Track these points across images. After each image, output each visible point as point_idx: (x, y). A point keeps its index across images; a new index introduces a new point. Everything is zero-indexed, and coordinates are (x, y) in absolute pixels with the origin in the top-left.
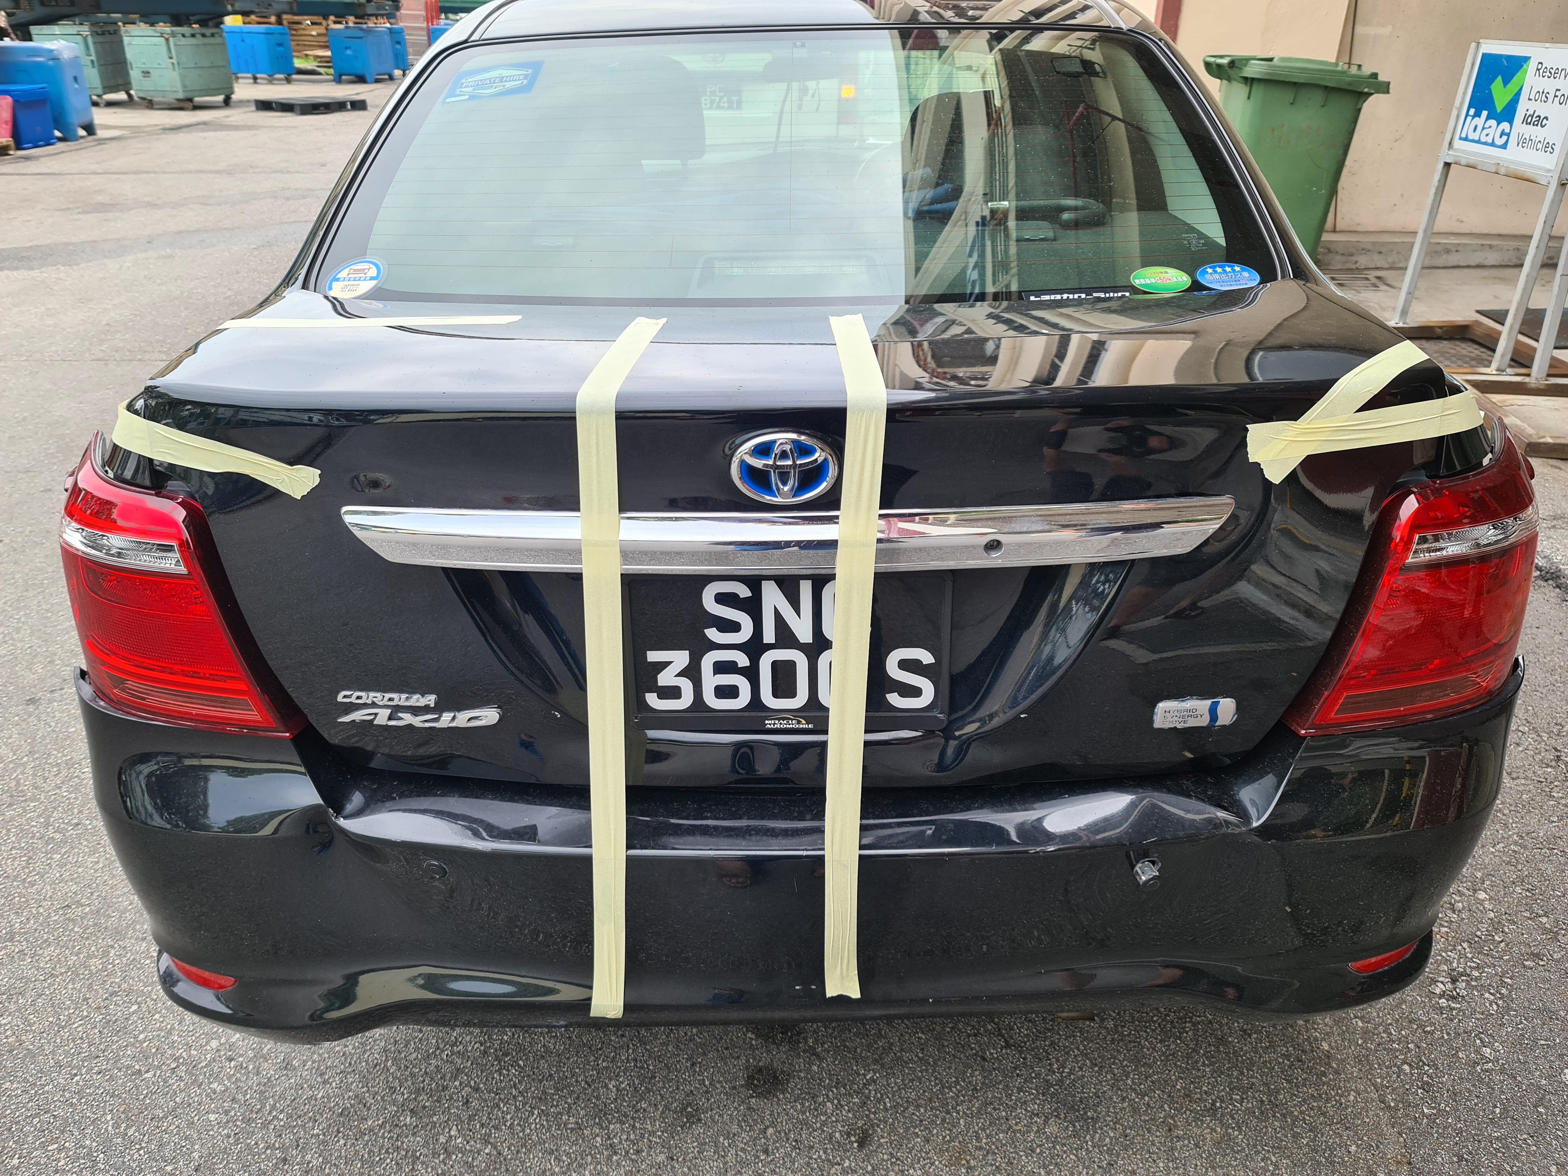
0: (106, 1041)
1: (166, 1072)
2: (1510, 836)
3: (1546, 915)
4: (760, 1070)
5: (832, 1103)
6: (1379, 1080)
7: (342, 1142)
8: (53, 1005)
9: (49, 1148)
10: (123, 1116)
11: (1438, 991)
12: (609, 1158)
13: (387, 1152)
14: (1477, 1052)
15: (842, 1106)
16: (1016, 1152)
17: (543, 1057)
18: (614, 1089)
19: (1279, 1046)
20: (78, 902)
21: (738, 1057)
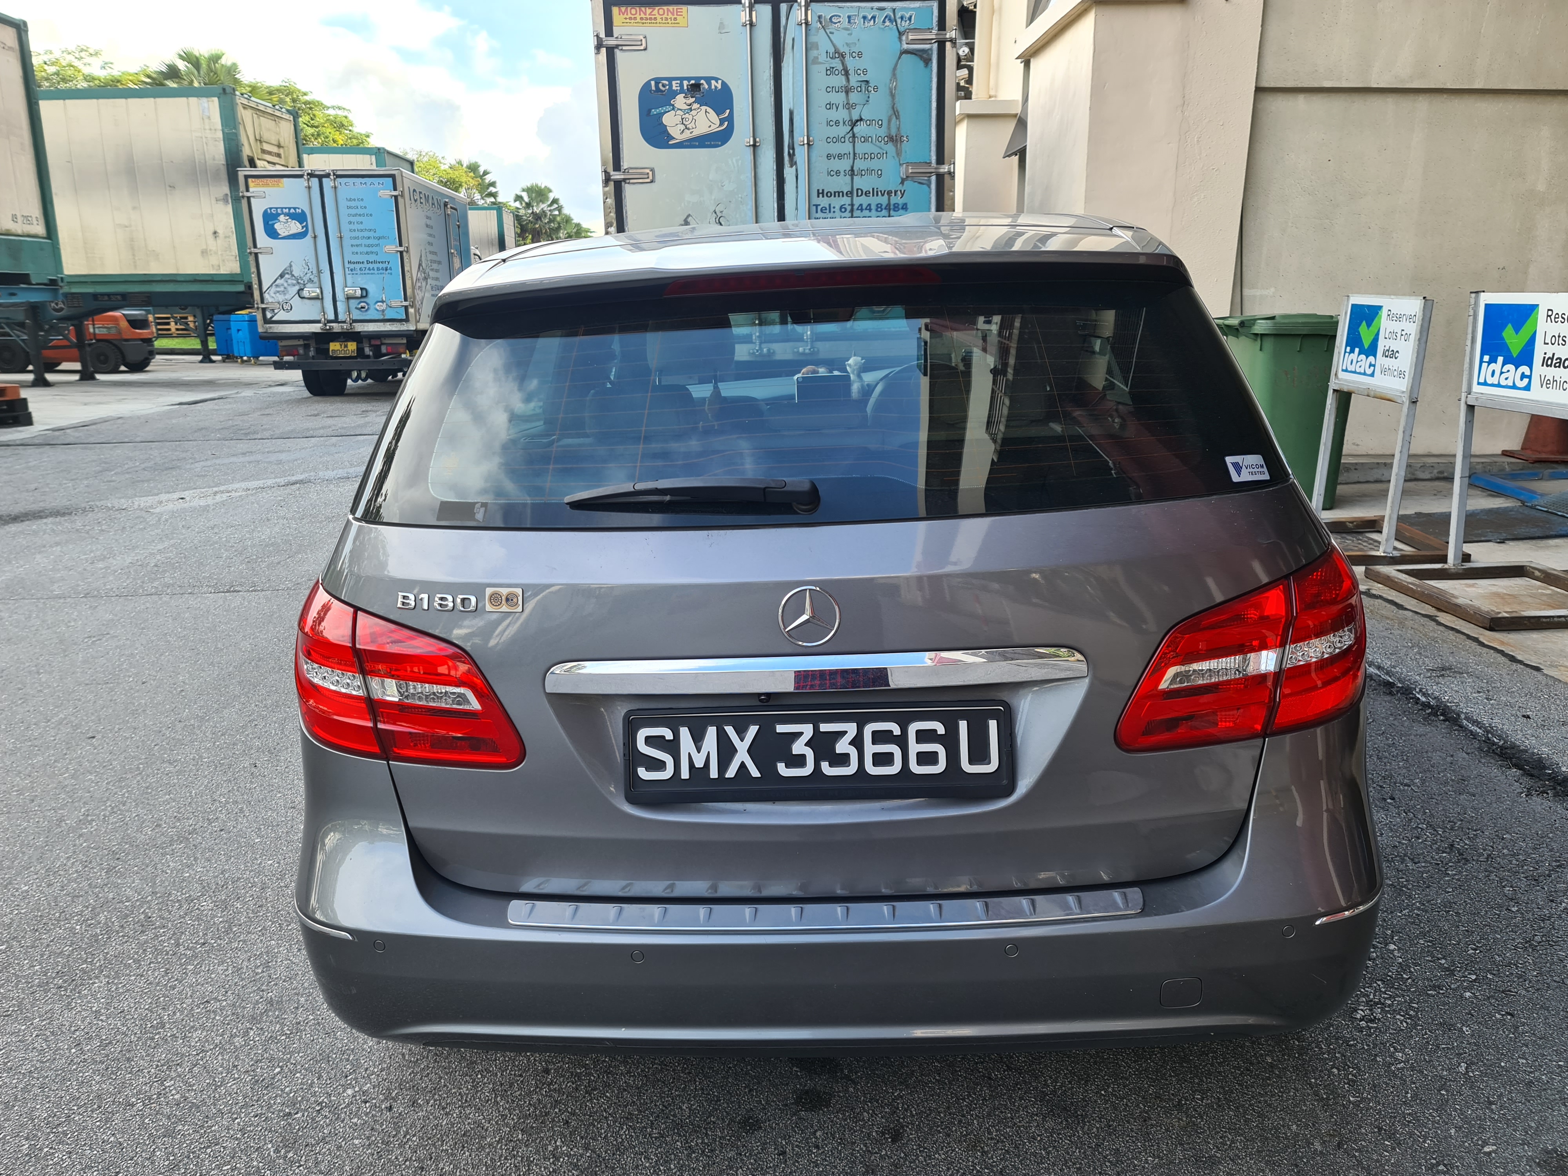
0: (257, 1094)
1: (312, 1113)
2: (1414, 904)
3: (1444, 958)
4: (807, 1092)
5: (868, 1113)
6: (1313, 1080)
7: (467, 1153)
8: (208, 1071)
9: (224, 1168)
10: (281, 1145)
11: (1358, 1016)
12: (689, 1155)
13: (506, 1158)
14: (1392, 1056)
15: (876, 1115)
17: (625, 1090)
18: (687, 1110)
19: (1231, 1061)
20: (215, 998)
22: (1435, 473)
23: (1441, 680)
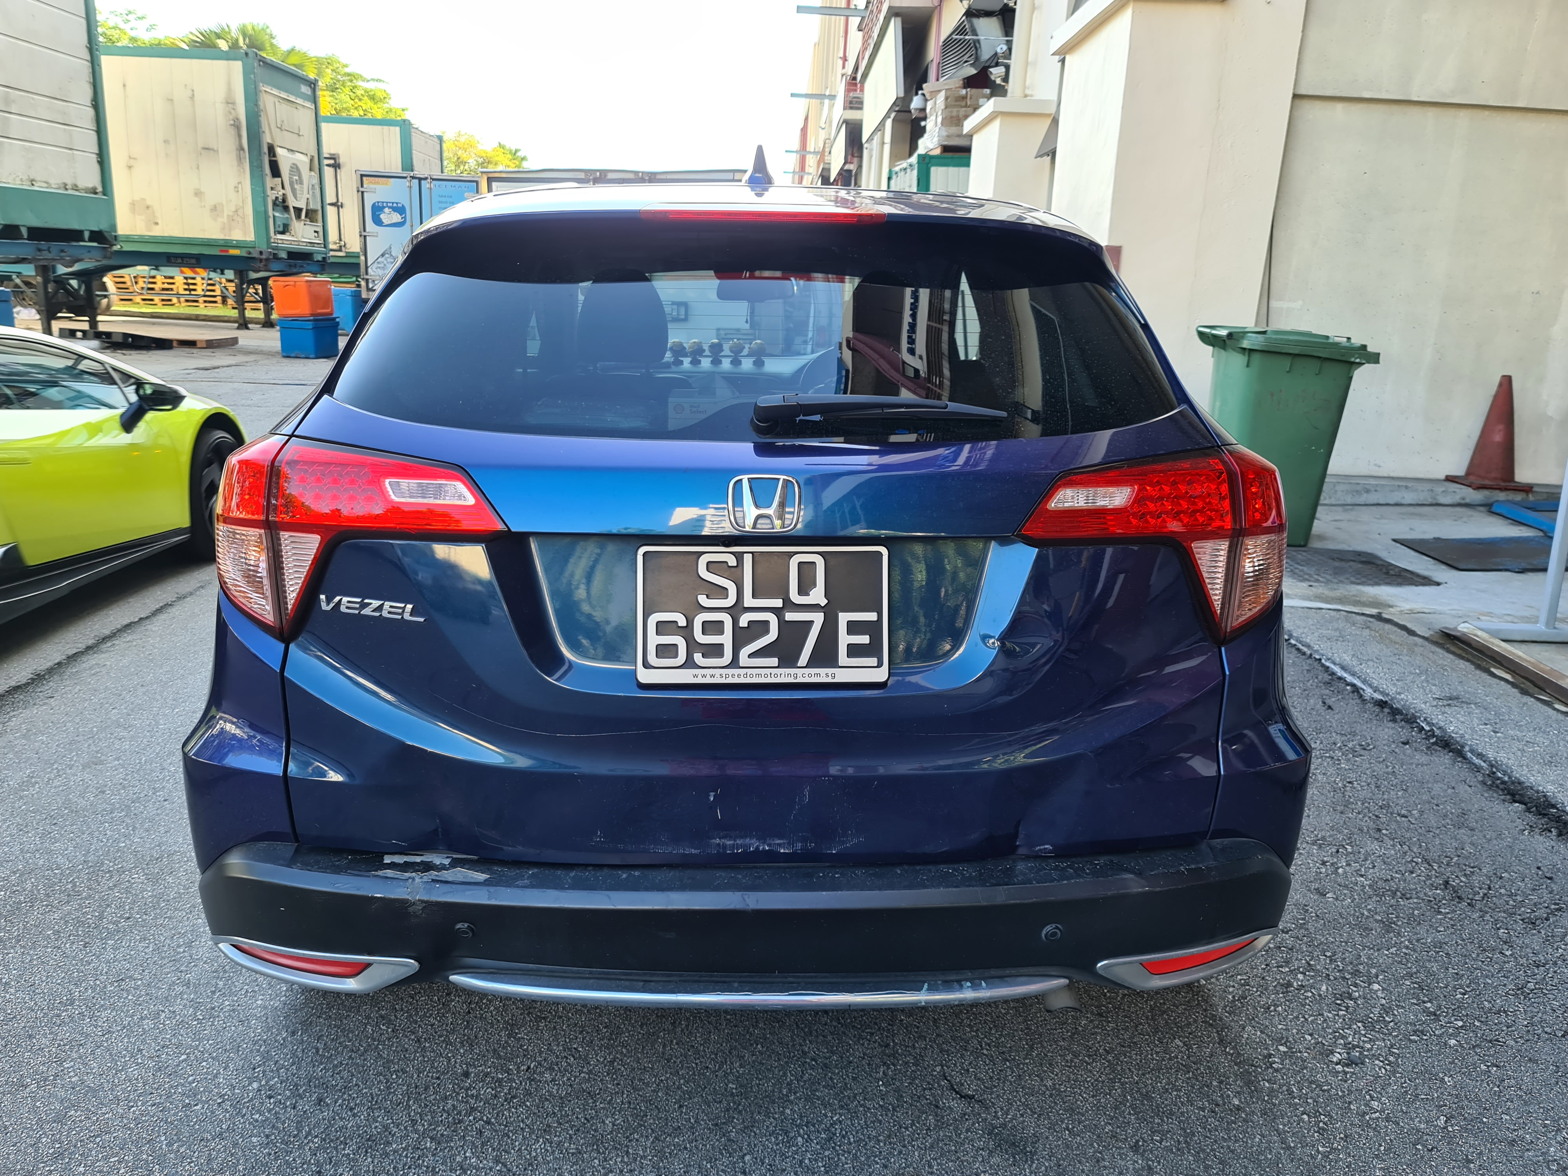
3: (1430, 1001)
6: (1281, 1127)
7: (369, 1160)
8: (111, 1054)
10: (175, 1138)
11: (1335, 1060)
14: (1367, 1105)
18: (610, 1124)
21: (720, 1102)
22: (1457, 499)
23: (1447, 709)
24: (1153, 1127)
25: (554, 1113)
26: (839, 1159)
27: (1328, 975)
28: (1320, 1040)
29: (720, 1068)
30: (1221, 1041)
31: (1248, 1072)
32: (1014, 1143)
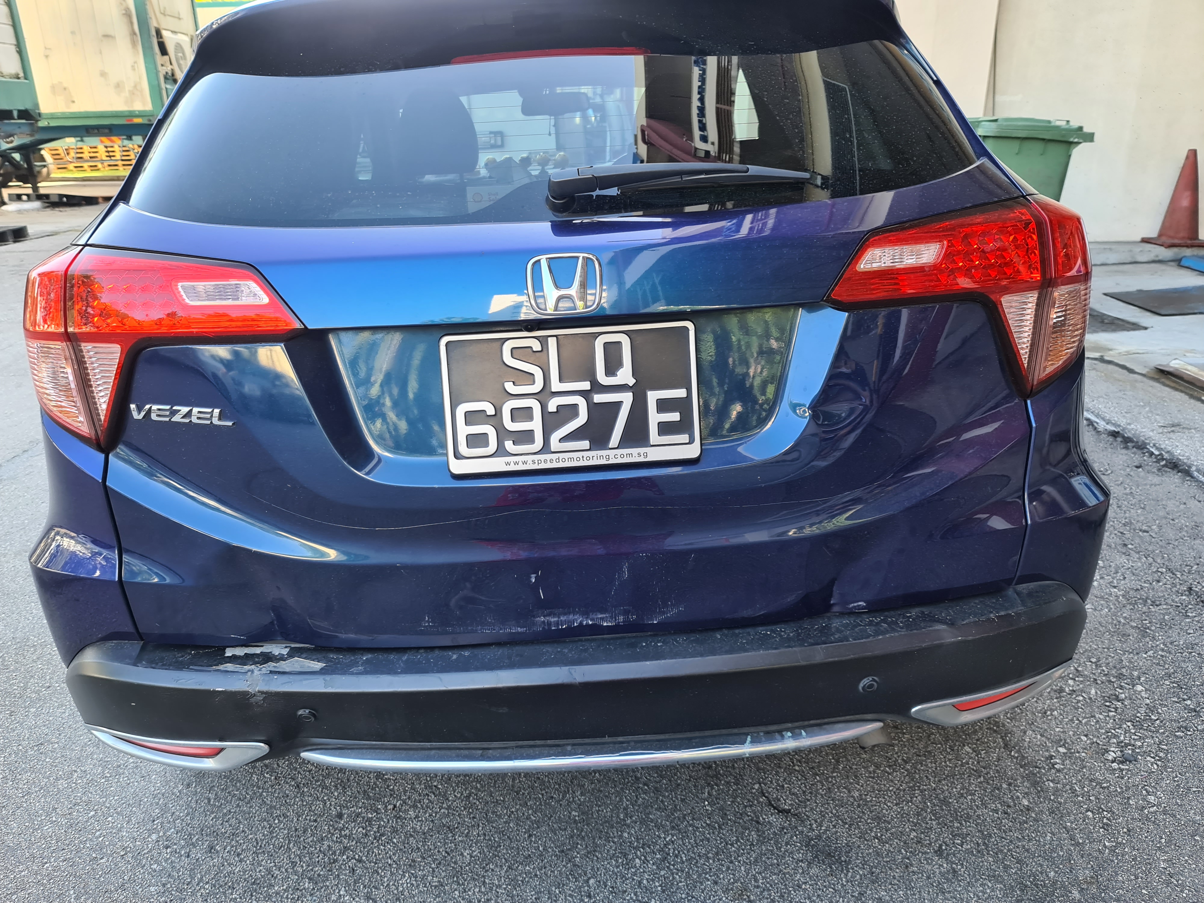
0: (70, 838)
1: (117, 858)
2: (1158, 645)
6: (1069, 824)
8: (29, 815)
11: (1110, 758)
14: (1144, 799)
16: (786, 888)
21: (565, 829)
22: (1151, 257)
23: (1172, 435)
24: (953, 831)
25: (418, 848)
26: (674, 878)
27: (1096, 680)
28: (1095, 740)
29: (563, 797)
30: (1006, 746)
31: (1033, 774)
32: (830, 854)
